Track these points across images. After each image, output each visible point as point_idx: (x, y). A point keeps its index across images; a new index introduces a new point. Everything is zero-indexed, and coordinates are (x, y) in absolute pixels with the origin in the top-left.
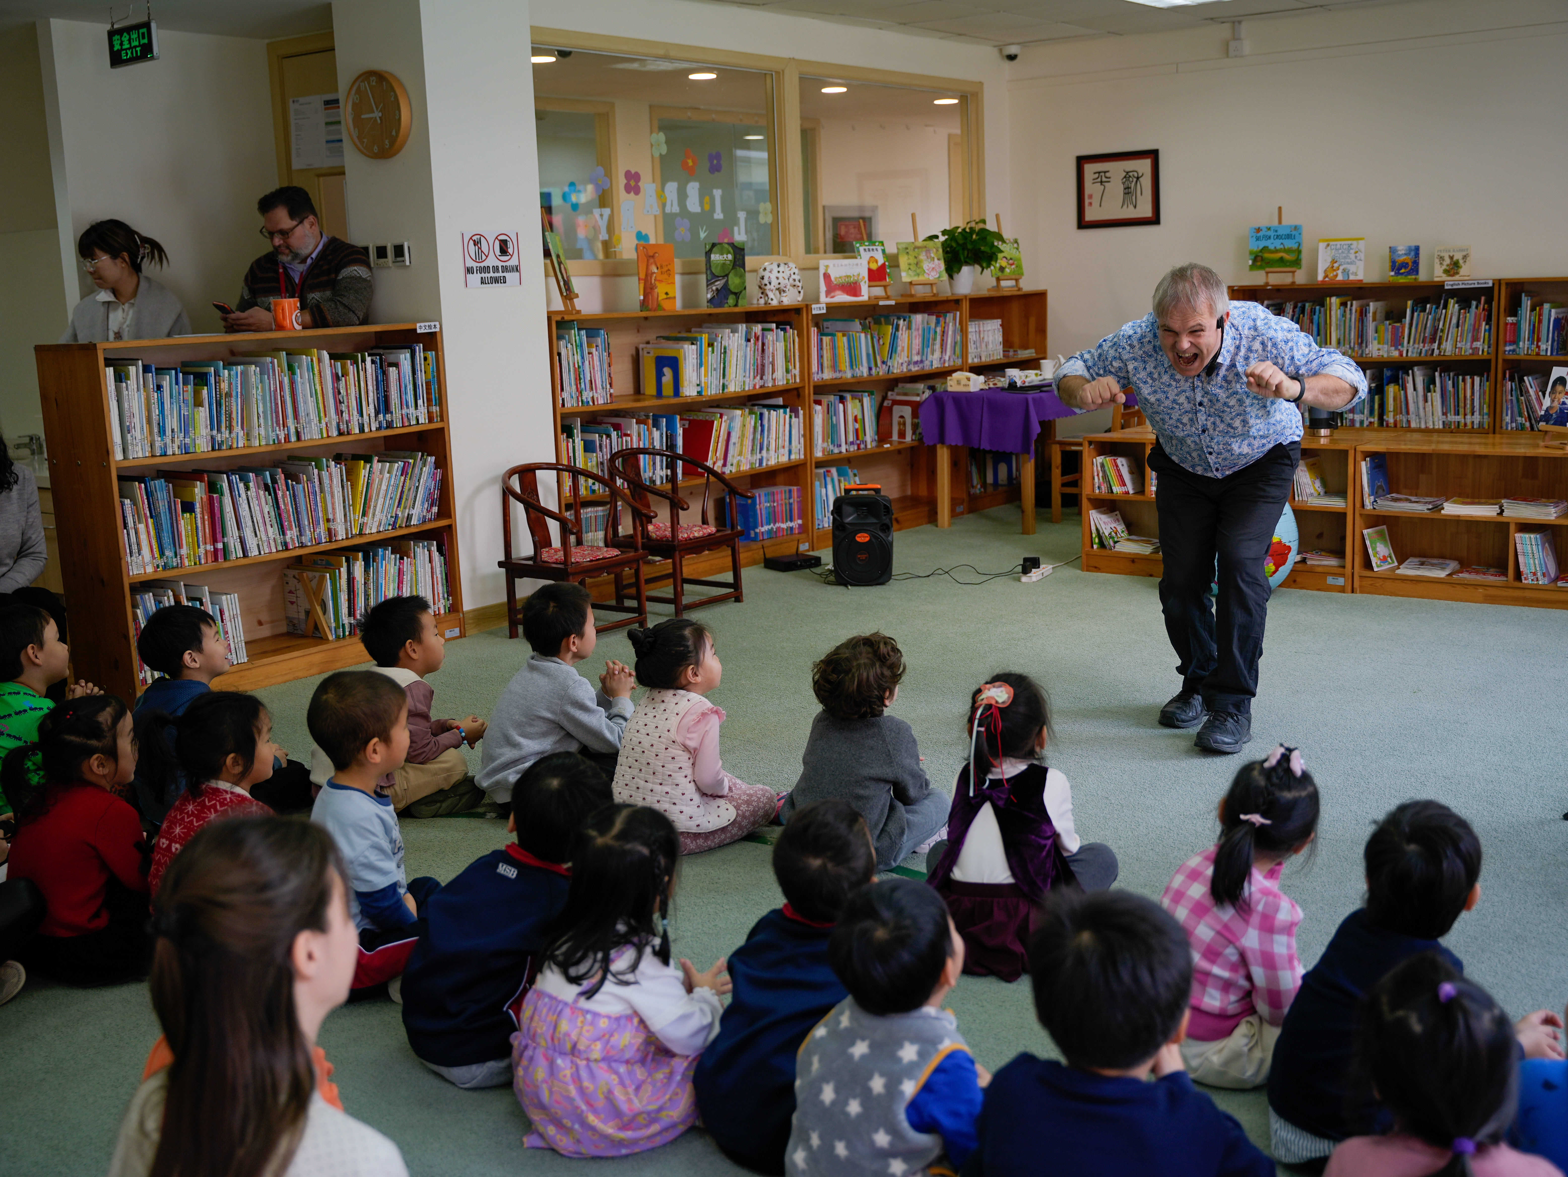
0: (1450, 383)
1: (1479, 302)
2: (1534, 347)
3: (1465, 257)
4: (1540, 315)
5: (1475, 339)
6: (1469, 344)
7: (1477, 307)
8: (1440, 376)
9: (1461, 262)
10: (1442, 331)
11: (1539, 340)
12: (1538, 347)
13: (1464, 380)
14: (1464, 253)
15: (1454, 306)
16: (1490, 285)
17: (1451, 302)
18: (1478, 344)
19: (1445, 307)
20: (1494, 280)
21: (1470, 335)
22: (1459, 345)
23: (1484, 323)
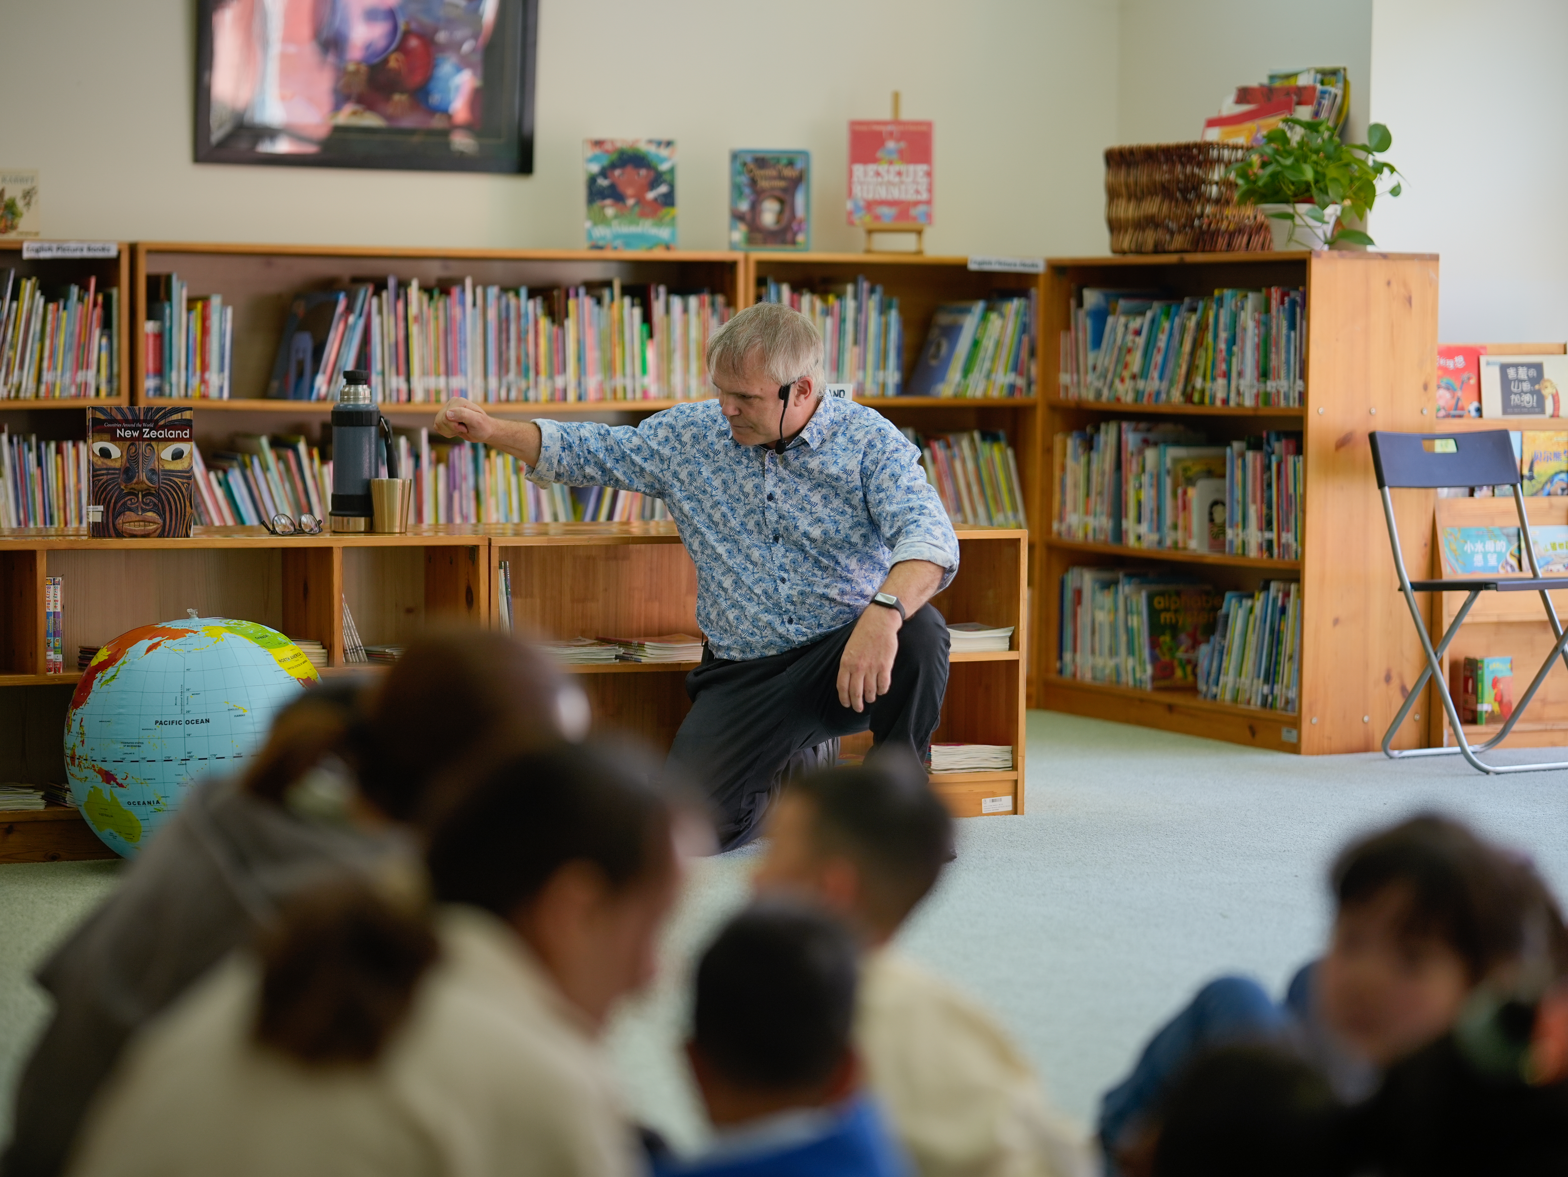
0: (32, 457)
1: (84, 288)
2: (195, 381)
3: (28, 195)
4: (205, 319)
5: (82, 363)
6: (68, 375)
7: (81, 299)
8: (10, 441)
9: (20, 204)
10: (13, 346)
11: (205, 367)
12: (203, 381)
13: (59, 451)
14: (27, 186)
15: (33, 296)
16: (113, 253)
17: (27, 286)
18: (90, 376)
19: (15, 296)
20: (120, 244)
21: (70, 358)
22: (47, 376)
23: (97, 333)
